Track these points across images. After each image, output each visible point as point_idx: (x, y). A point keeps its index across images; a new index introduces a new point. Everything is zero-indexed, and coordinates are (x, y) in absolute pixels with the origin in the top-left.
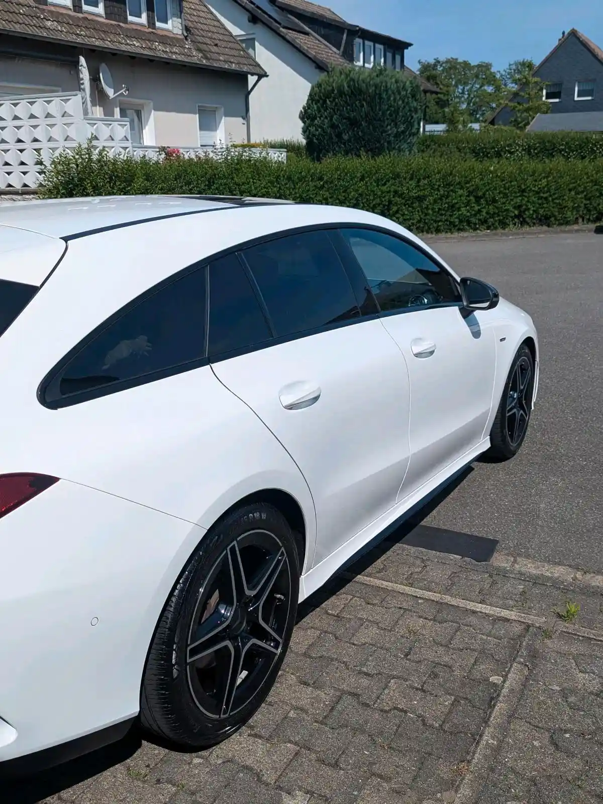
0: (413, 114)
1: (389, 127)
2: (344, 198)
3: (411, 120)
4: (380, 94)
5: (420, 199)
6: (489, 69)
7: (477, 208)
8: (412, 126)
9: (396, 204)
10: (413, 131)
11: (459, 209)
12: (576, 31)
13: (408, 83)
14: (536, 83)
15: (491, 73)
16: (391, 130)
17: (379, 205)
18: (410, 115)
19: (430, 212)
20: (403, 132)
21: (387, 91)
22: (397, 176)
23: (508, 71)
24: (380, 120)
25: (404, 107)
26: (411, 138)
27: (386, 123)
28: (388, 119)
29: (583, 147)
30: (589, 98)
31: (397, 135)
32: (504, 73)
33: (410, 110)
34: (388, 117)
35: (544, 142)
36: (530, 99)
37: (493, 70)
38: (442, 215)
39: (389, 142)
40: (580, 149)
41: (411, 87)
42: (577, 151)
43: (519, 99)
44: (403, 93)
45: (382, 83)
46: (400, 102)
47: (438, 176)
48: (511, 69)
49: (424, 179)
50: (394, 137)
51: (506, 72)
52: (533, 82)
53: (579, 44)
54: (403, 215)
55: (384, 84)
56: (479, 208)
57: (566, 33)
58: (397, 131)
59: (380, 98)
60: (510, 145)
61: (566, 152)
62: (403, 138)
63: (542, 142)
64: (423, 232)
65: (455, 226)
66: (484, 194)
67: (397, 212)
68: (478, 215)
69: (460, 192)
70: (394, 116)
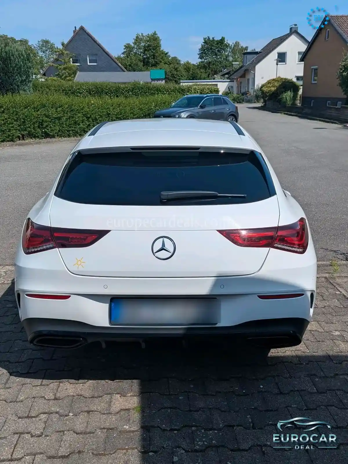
0: (29, 70)
1: (17, 77)
2: (16, 119)
3: (28, 73)
4: (10, 57)
5: (59, 119)
6: (27, 43)
7: (88, 123)
8: (30, 77)
9: (46, 122)
10: (30, 80)
11: (79, 125)
12: (84, 27)
13: (23, 52)
14: (67, 54)
15: (29, 46)
16: (18, 78)
17: (36, 122)
18: (28, 70)
19: (64, 126)
20: (25, 80)
21: (13, 55)
22: (44, 106)
23: (38, 45)
24: (11, 73)
25: (24, 66)
26: (30, 83)
27: (15, 75)
28: (16, 72)
29: (117, 91)
30: (96, 64)
31: (22, 82)
32: (35, 46)
33: (28, 68)
34: (16, 71)
35: (97, 88)
36: (65, 63)
37: (30, 44)
38: (70, 127)
39: (18, 86)
40: (116, 92)
41: (26, 54)
42: (115, 93)
43: (59, 62)
44: (22, 57)
45: (9, 51)
46: (22, 63)
47: (67, 106)
48: (39, 44)
49: (59, 107)
50: (20, 83)
51: (37, 45)
52: (66, 53)
53: (86, 34)
54: (51, 127)
55: (11, 52)
56: (89, 123)
57: (77, 29)
58: (22, 80)
59: (10, 60)
60: (79, 89)
61: (109, 93)
62: (25, 84)
63: (96, 88)
64: (61, 137)
65: (78, 133)
66: (91, 116)
67: (47, 126)
68: (89, 127)
69: (79, 115)
70: (19, 70)
